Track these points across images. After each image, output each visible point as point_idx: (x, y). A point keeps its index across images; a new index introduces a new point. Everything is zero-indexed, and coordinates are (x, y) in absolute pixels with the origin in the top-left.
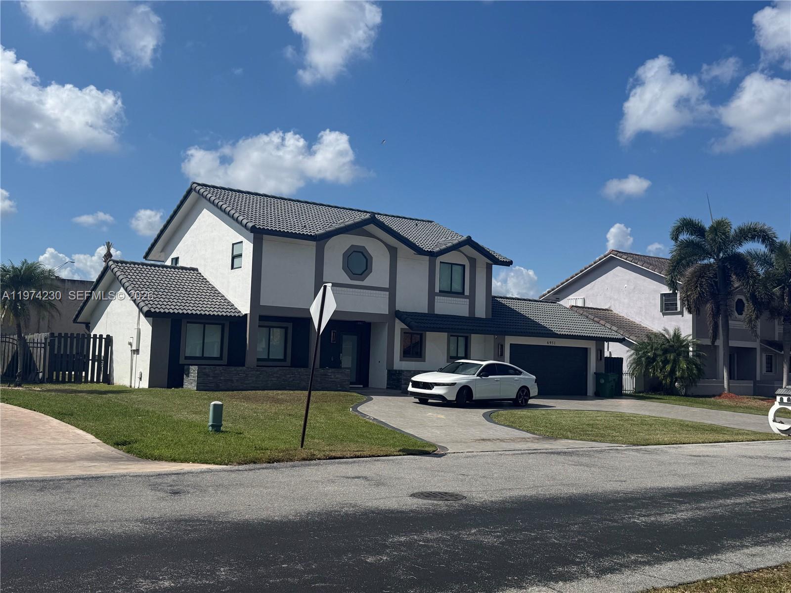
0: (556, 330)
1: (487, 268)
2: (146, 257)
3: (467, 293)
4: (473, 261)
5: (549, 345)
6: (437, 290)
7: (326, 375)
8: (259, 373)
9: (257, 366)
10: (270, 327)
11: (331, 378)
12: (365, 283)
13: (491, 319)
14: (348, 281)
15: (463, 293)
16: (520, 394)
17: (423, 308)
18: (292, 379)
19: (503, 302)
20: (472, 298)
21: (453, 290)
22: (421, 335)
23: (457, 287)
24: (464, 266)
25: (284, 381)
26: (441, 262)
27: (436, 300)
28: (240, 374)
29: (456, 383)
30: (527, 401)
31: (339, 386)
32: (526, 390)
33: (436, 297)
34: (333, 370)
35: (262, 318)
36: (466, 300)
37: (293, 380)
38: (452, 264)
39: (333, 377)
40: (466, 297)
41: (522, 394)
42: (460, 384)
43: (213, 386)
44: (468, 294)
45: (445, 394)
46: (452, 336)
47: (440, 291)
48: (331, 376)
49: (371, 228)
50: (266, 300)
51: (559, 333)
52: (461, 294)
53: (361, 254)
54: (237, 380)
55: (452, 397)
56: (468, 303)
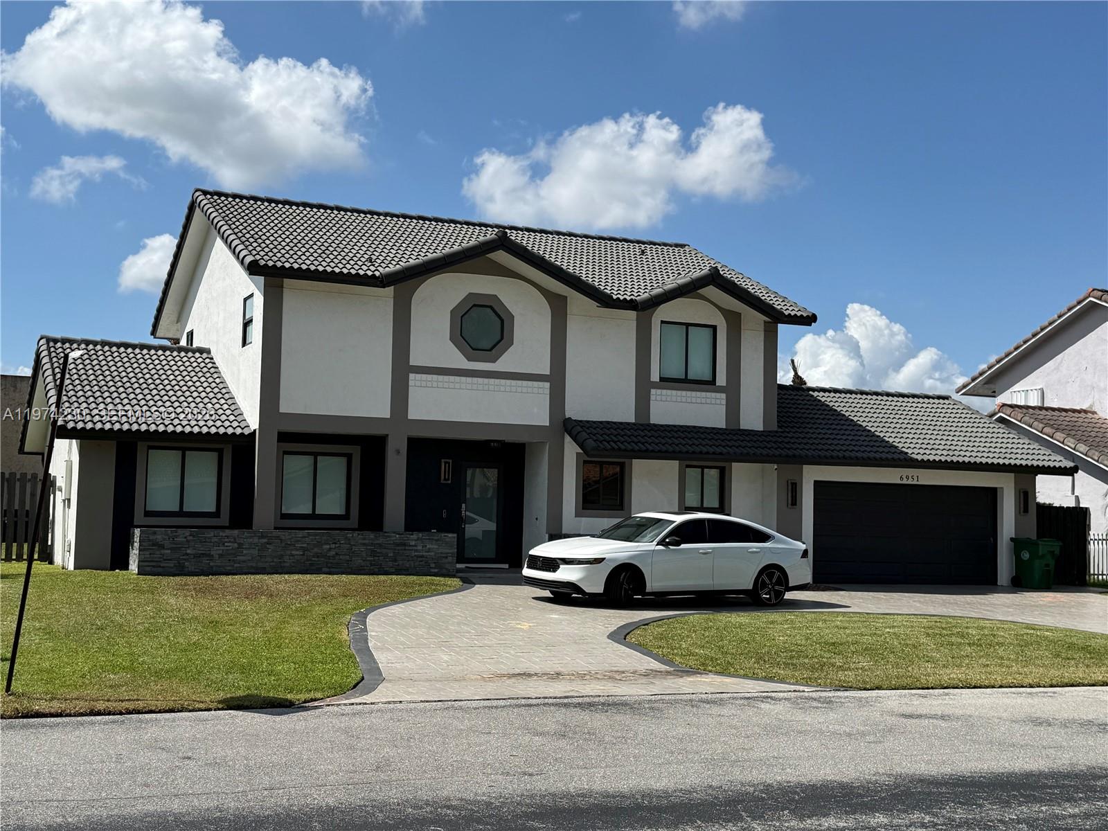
0: (916, 451)
1: (765, 331)
2: (153, 333)
3: (721, 380)
4: (734, 320)
5: (905, 482)
6: (655, 377)
7: (405, 545)
8: (265, 540)
9: (275, 528)
10: (316, 455)
11: (416, 551)
12: (502, 365)
13: (777, 432)
14: (463, 363)
15: (713, 382)
16: (763, 581)
17: (625, 413)
18: (332, 553)
19: (823, 399)
20: (733, 392)
21: (690, 377)
22: (622, 465)
23: (699, 368)
24: (714, 328)
25: (318, 557)
26: (662, 322)
27: (652, 398)
28: (226, 544)
29: (604, 559)
30: (779, 595)
31: (433, 565)
32: (777, 574)
33: (653, 391)
34: (421, 535)
35: (284, 437)
36: (718, 395)
37: (337, 554)
38: (688, 325)
39: (420, 548)
40: (720, 390)
41: (768, 582)
42: (611, 560)
43: (172, 565)
44: (724, 384)
45: (580, 580)
46: (688, 466)
47: (662, 379)
48: (415, 546)
49: (501, 257)
50: (289, 404)
51: (919, 457)
52: (709, 384)
53: (489, 310)
54: (221, 556)
55: (596, 587)
56: (724, 402)
